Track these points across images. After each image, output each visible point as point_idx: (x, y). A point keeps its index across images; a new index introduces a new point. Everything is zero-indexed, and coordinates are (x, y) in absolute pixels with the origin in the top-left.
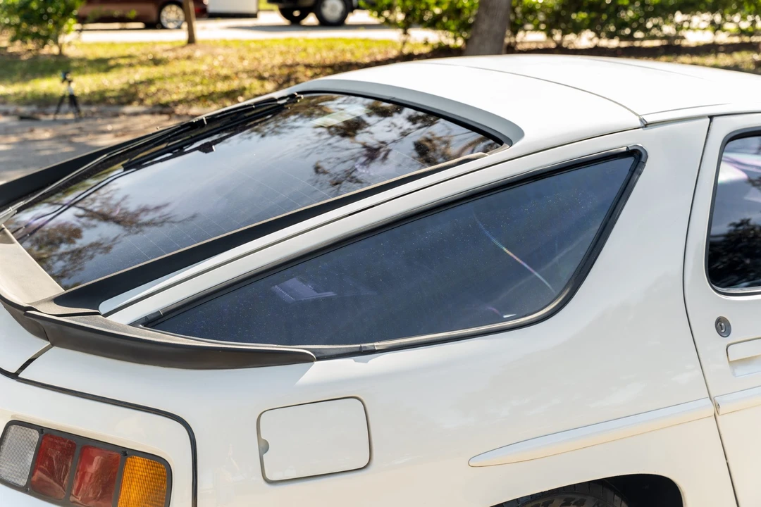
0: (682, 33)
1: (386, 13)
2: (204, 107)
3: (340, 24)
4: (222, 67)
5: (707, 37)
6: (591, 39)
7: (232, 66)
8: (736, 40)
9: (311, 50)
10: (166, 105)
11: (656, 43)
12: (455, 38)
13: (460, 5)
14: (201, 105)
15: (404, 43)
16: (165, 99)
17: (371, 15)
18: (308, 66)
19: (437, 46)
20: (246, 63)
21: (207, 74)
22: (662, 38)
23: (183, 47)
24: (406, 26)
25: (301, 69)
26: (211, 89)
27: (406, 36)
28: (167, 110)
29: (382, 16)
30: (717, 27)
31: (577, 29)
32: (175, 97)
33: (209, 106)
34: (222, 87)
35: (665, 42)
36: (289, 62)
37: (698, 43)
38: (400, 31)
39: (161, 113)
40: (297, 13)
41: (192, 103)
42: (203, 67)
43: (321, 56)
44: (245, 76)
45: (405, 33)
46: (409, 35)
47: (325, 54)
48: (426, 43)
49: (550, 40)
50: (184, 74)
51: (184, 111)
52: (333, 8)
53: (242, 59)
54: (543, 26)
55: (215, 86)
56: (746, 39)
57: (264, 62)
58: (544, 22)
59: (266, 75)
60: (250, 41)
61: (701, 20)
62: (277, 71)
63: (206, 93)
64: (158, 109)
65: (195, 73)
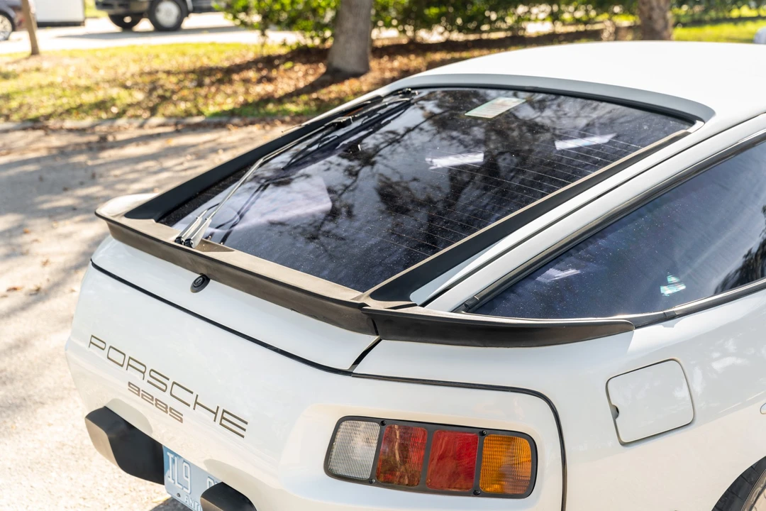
0: (524, 24)
1: (242, 16)
2: (78, 120)
3: (176, 28)
4: (79, 78)
5: (546, 28)
6: (442, 34)
7: (89, 77)
8: (572, 29)
9: (164, 56)
10: (36, 120)
11: (501, 35)
12: (312, 38)
13: (314, 4)
14: (74, 118)
15: (263, 45)
16: (33, 114)
17: (226, 18)
18: (168, 73)
19: (295, 47)
20: (102, 72)
21: (65, 85)
22: (506, 30)
23: (27, 59)
24: (263, 27)
25: (162, 76)
26: (78, 102)
27: (264, 38)
28: (39, 125)
29: (237, 18)
30: (555, 17)
31: (428, 24)
32: (43, 111)
33: (83, 118)
34: (88, 98)
35: (509, 34)
36: (147, 69)
37: (538, 33)
38: (257, 33)
39: (34, 129)
40: (128, 20)
41: (64, 116)
42: (58, 80)
43: (177, 62)
44: (107, 85)
45: (263, 34)
46: (267, 37)
47: (181, 60)
48: (284, 44)
49: (402, 36)
50: (41, 87)
51: (58, 125)
52: (168, 13)
53: (97, 69)
54: (395, 22)
55: (81, 99)
56: (581, 28)
57: (121, 70)
58: (396, 18)
59: (129, 83)
60: (95, 50)
61: (542, 11)
62: (139, 80)
63: (73, 105)
64: (29, 124)
65: (51, 85)
